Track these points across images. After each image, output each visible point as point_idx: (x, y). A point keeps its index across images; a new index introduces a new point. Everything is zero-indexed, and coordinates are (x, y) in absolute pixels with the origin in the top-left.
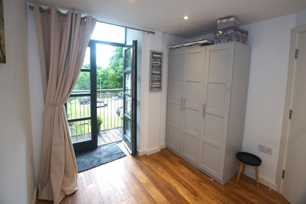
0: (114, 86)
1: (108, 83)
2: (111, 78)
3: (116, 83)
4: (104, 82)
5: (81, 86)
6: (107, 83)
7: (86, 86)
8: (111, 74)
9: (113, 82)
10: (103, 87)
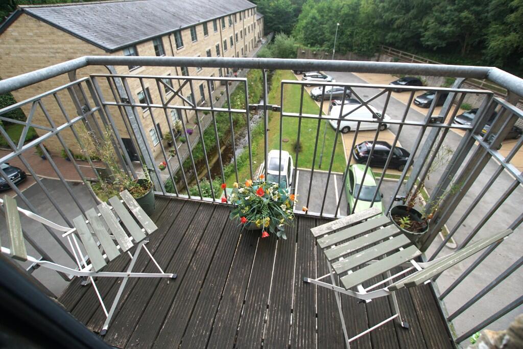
0: (365, 41)
1: (355, 33)
2: (363, 23)
3: (371, 34)
4: (346, 31)
5: (310, 34)
6: (353, 32)
7: (317, 35)
8: (364, 13)
9: (365, 32)
10: (343, 41)
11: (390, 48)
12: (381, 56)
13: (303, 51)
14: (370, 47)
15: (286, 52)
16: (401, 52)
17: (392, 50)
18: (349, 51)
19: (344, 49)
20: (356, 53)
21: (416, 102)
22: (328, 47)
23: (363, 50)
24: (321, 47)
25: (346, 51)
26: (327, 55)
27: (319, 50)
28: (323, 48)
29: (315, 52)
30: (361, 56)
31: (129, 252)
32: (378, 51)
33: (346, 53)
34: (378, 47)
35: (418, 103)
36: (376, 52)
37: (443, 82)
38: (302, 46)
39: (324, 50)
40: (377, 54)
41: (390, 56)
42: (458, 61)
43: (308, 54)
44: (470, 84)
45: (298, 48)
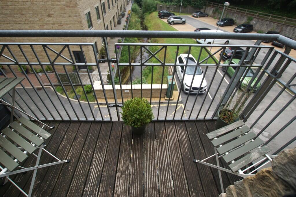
11: (212, 3)
12: (207, 8)
13: (161, 6)
14: (201, 3)
15: (149, 6)
16: (220, 4)
17: (213, 4)
18: (189, 5)
19: (186, 3)
20: (193, 7)
21: (235, 30)
22: (177, 3)
23: (197, 4)
24: (171, 3)
25: (187, 5)
26: (175, 8)
27: (170, 5)
28: (173, 3)
29: (168, 6)
30: (196, 8)
31: (33, 153)
32: (205, 5)
33: (187, 7)
34: (205, 2)
35: (237, 31)
36: (204, 6)
37: (246, 20)
38: (159, 3)
39: (173, 5)
40: (204, 7)
41: (213, 8)
42: (252, 8)
43: (164, 7)
44: (262, 19)
45: (157, 4)
